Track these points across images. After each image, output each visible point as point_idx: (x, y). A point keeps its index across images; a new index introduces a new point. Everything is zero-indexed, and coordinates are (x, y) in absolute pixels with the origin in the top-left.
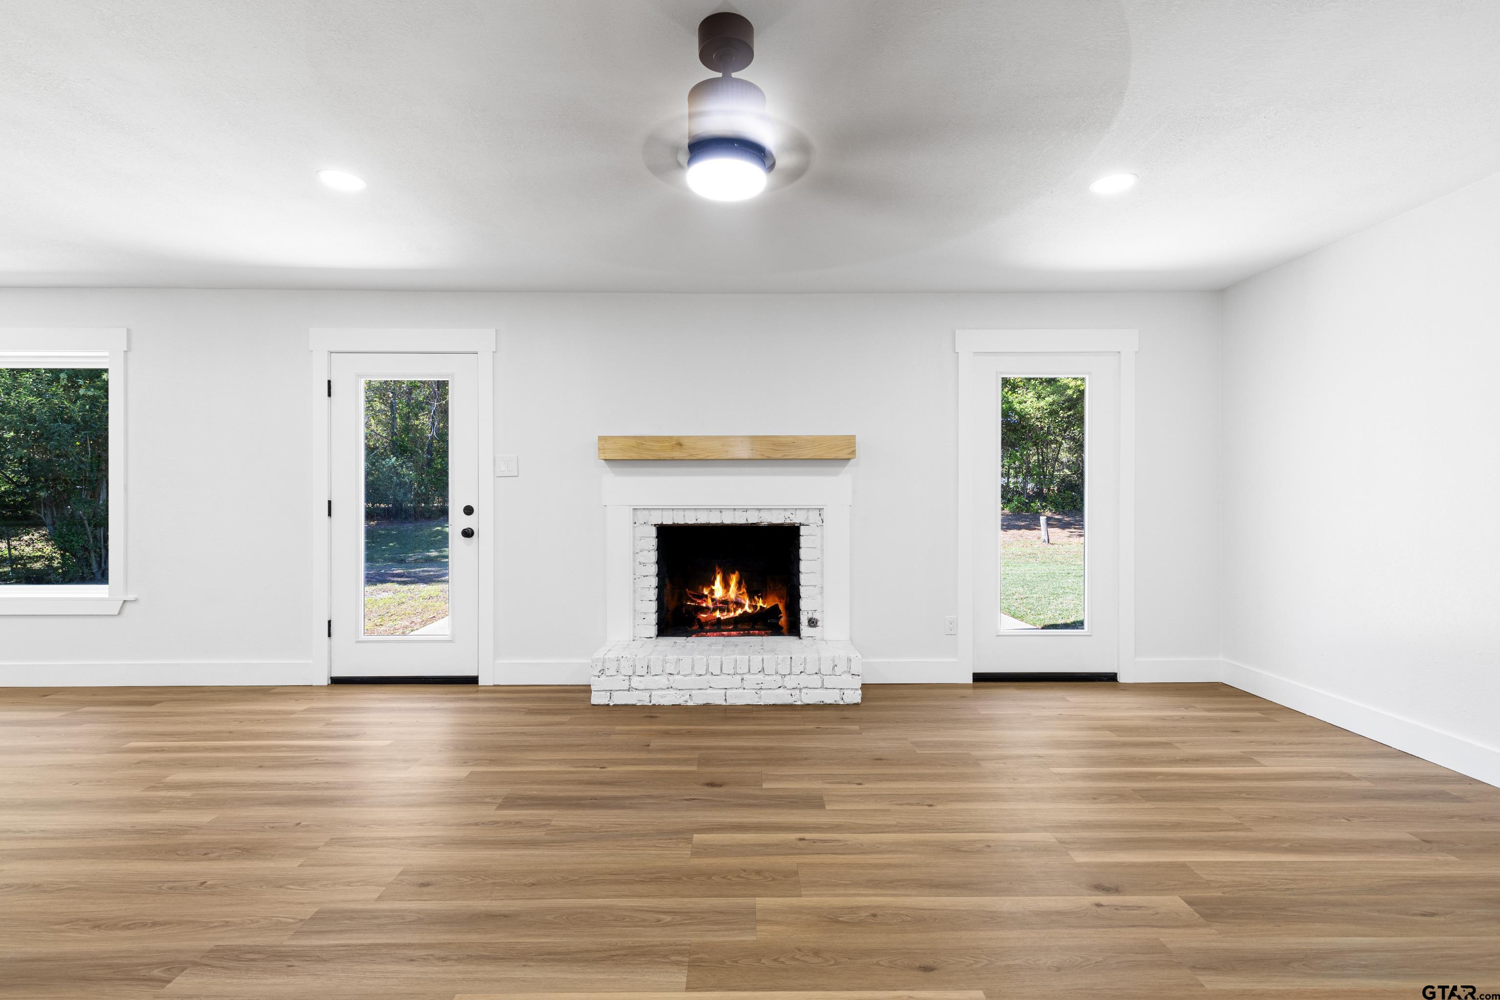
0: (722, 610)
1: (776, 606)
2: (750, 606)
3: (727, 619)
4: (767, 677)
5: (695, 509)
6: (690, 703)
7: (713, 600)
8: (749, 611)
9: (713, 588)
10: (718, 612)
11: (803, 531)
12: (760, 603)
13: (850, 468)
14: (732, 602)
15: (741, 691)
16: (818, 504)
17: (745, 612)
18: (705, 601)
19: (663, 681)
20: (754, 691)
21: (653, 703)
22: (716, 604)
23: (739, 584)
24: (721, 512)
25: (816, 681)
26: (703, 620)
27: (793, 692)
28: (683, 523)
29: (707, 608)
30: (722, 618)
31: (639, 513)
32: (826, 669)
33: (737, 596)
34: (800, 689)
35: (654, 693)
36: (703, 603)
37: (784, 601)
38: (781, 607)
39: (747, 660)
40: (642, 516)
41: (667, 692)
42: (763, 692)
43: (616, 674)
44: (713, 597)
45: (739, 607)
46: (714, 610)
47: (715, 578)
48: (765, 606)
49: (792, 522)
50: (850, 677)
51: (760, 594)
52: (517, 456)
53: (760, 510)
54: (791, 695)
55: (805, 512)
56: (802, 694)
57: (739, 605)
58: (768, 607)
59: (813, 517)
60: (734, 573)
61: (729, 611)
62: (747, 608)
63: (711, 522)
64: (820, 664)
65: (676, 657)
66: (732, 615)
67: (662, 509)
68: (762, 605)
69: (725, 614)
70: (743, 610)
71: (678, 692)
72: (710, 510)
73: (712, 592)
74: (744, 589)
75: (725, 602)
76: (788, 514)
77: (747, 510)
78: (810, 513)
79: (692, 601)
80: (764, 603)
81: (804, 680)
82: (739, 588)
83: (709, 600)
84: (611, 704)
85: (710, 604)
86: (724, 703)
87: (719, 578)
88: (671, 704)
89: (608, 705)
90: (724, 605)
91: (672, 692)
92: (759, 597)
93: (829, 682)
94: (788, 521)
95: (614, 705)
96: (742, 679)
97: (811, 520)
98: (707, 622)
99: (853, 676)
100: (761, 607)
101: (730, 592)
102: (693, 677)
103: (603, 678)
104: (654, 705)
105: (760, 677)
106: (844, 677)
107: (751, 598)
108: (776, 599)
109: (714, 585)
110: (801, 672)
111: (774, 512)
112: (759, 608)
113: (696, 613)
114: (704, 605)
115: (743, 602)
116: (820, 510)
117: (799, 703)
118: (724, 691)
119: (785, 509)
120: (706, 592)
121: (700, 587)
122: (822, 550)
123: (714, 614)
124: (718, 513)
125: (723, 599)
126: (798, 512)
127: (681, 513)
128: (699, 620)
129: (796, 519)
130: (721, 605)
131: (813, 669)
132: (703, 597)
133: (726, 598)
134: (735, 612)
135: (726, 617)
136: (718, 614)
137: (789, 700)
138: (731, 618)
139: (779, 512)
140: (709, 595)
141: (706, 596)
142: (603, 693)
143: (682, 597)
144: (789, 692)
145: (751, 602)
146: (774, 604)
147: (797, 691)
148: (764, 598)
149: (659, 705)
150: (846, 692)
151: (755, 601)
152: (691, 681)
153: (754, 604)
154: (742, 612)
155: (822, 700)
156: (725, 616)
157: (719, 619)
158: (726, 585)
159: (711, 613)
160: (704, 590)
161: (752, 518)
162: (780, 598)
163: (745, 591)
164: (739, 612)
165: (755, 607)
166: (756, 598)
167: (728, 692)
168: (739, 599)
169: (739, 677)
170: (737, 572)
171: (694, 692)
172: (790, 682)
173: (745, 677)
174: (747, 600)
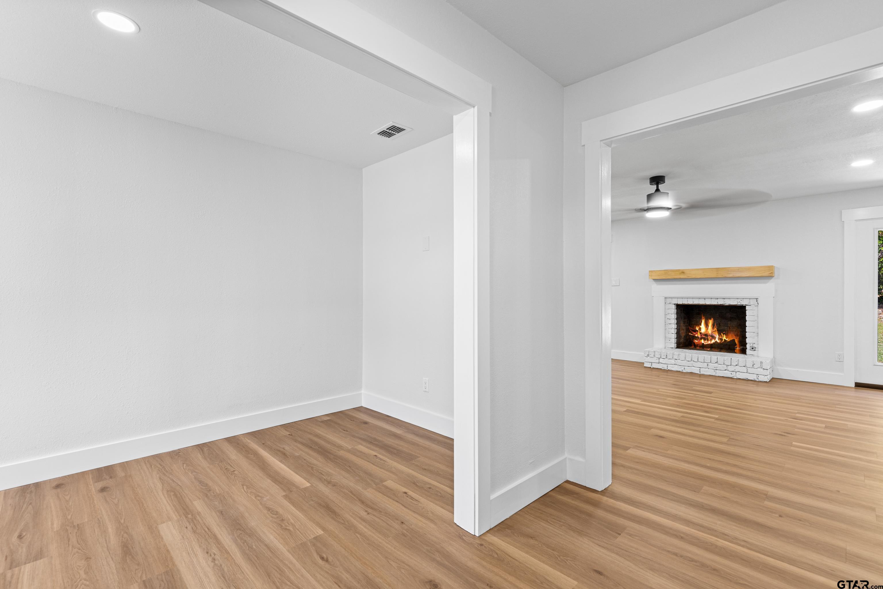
0: (705, 339)
1: (734, 340)
2: (719, 339)
3: (707, 344)
4: (719, 365)
5: (692, 298)
6: (684, 371)
8: (718, 341)
10: (703, 340)
11: (748, 308)
13: (772, 280)
14: (709, 335)
15: (707, 369)
16: (756, 296)
17: (716, 342)
19: (673, 361)
20: (713, 370)
21: (668, 369)
22: (702, 336)
23: (713, 327)
24: (705, 299)
25: (744, 369)
26: (696, 344)
27: (732, 373)
28: (687, 303)
29: (698, 337)
30: (705, 344)
31: (668, 299)
32: (749, 365)
33: (712, 332)
34: (736, 372)
35: (669, 365)
36: (696, 334)
37: (738, 338)
38: (736, 341)
39: (710, 358)
40: (670, 301)
41: (674, 366)
42: (717, 371)
43: (654, 357)
45: (713, 339)
46: (701, 339)
47: (701, 322)
48: (727, 340)
49: (741, 304)
50: (762, 370)
51: (724, 334)
52: (619, 278)
53: (724, 298)
54: (731, 374)
55: (748, 300)
56: (737, 374)
57: (713, 337)
58: (729, 340)
59: (753, 302)
61: (708, 340)
62: (717, 340)
63: (700, 303)
64: (747, 362)
65: (678, 353)
66: (709, 342)
67: (679, 298)
68: (725, 338)
69: (706, 341)
70: (715, 341)
71: (679, 366)
72: (700, 298)
74: (716, 329)
76: (739, 300)
77: (717, 299)
78: (751, 300)
79: (692, 334)
80: (727, 338)
81: (737, 368)
83: (699, 333)
84: (652, 367)
85: (699, 335)
86: (699, 373)
87: (703, 323)
88: (676, 370)
89: (650, 367)
90: (706, 336)
91: (676, 366)
93: (750, 370)
94: (739, 304)
95: (653, 368)
96: (708, 365)
97: (751, 303)
98: (698, 345)
99: (764, 370)
100: (725, 340)
101: (709, 331)
102: (686, 361)
103: (648, 358)
104: (669, 370)
105: (716, 365)
106: (759, 369)
107: (719, 334)
108: (734, 337)
109: (701, 327)
110: (736, 365)
111: (732, 300)
112: (723, 340)
113: (693, 339)
114: (696, 336)
115: (715, 336)
116: (757, 299)
117: (735, 378)
118: (699, 368)
119: (737, 298)
121: (695, 326)
122: (758, 317)
123: (701, 341)
124: (703, 299)
125: (706, 333)
126: (744, 300)
127: (686, 299)
128: (694, 343)
129: (744, 303)
130: (704, 336)
131: (743, 364)
132: (696, 331)
134: (711, 341)
136: (703, 341)
137: (731, 376)
138: (710, 344)
139: (734, 299)
140: (698, 331)
142: (649, 363)
143: (687, 332)
144: (731, 372)
145: (719, 336)
146: (732, 339)
147: (735, 373)
148: (727, 335)
149: (671, 370)
150: (760, 376)
151: (721, 336)
152: (684, 363)
153: (721, 338)
155: (747, 378)
157: (703, 344)
158: (707, 328)
159: (700, 340)
160: (697, 328)
161: (720, 302)
162: (736, 336)
163: (716, 332)
164: (713, 341)
165: (721, 339)
167: (701, 369)
168: (713, 334)
169: (706, 364)
170: (712, 321)
171: (686, 367)
172: (731, 368)
173: (709, 364)
174: (717, 335)
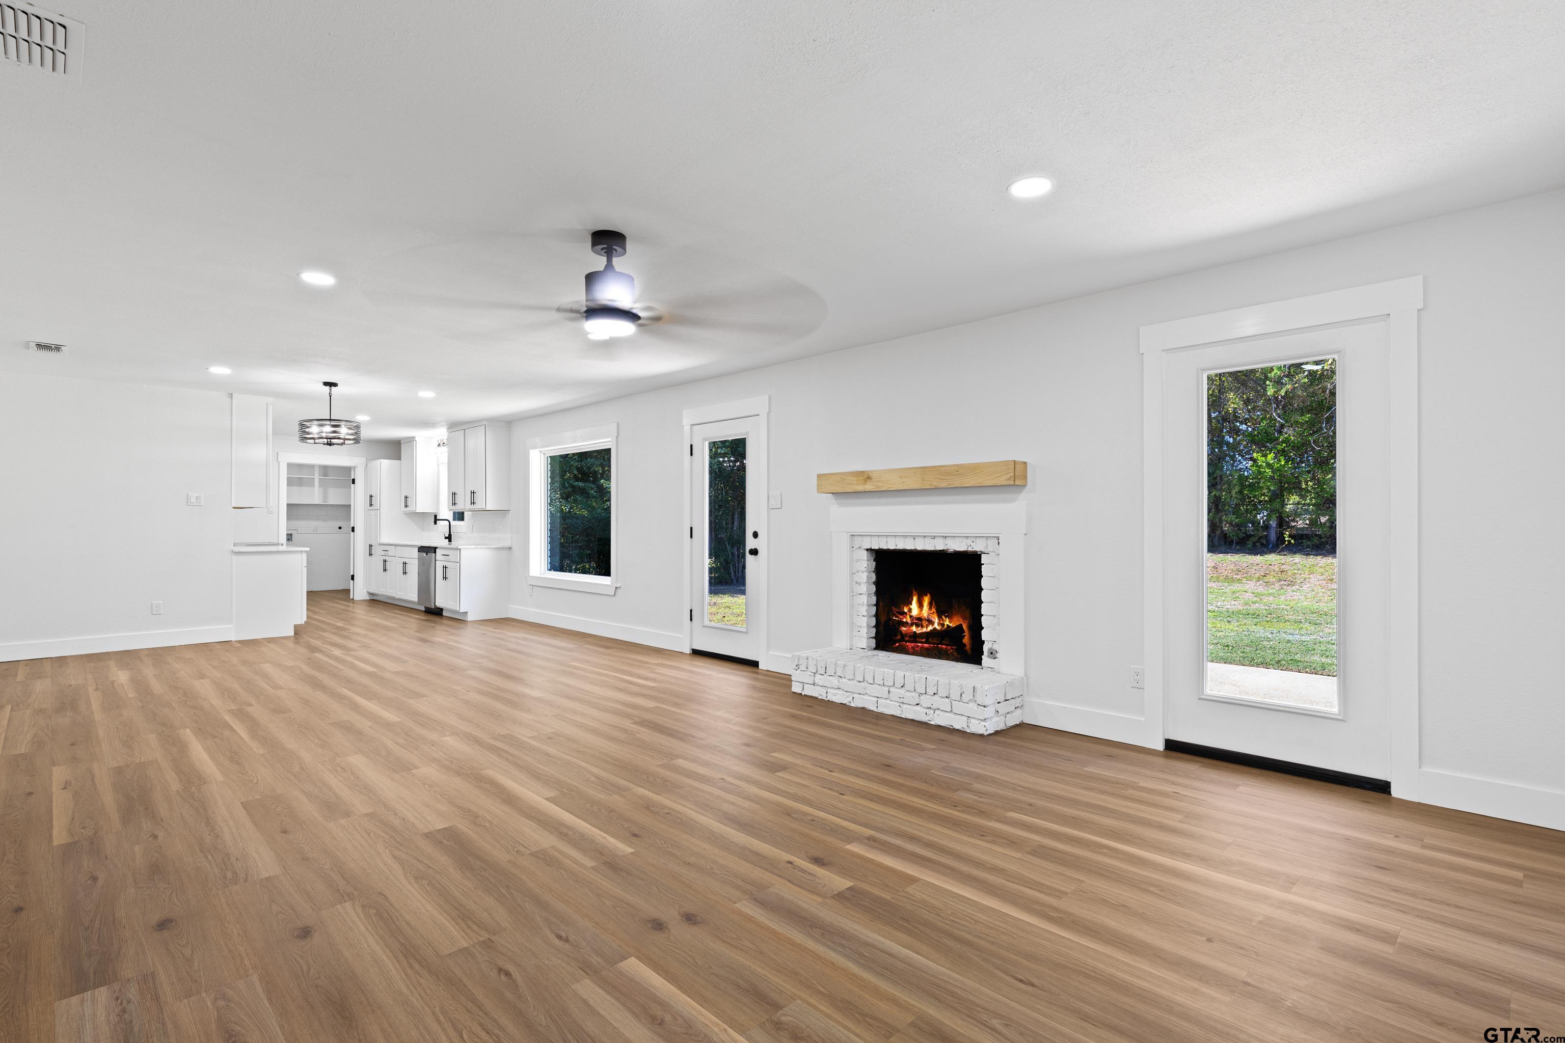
0: (917, 626)
1: (961, 626)
2: (939, 624)
3: (921, 633)
4: (907, 693)
5: (895, 536)
6: (853, 705)
7: (911, 617)
8: (938, 628)
9: (911, 607)
10: (914, 626)
11: (984, 559)
12: (947, 622)
13: (1025, 494)
14: (925, 619)
15: (888, 701)
16: (996, 532)
17: (935, 629)
18: (905, 617)
19: (835, 681)
20: (898, 704)
21: (828, 698)
22: (913, 620)
23: (930, 604)
24: (914, 539)
25: (945, 704)
26: (903, 632)
27: (928, 711)
28: (886, 548)
29: (907, 623)
30: (917, 632)
31: (856, 538)
32: (955, 695)
33: (929, 615)
34: (934, 709)
35: (829, 690)
36: (903, 619)
37: (968, 621)
38: (965, 627)
39: (892, 674)
40: (858, 542)
41: (836, 691)
42: (905, 706)
43: (806, 670)
44: (911, 614)
45: (930, 624)
46: (912, 625)
47: (912, 599)
48: (951, 625)
49: (973, 550)
50: (975, 707)
51: (947, 614)
52: (781, 493)
53: (945, 537)
54: (926, 714)
55: (984, 540)
56: (935, 715)
57: (931, 622)
58: (954, 626)
60: (927, 596)
61: (922, 627)
62: (936, 626)
63: (907, 548)
64: (950, 689)
66: (924, 630)
67: (871, 535)
68: (948, 623)
69: (920, 628)
70: (933, 627)
71: (845, 693)
72: (906, 537)
73: (910, 610)
74: (934, 610)
75: (920, 619)
76: (969, 542)
77: (934, 537)
78: (990, 541)
79: (897, 617)
80: (950, 622)
81: (937, 702)
82: (930, 608)
83: (908, 617)
84: (803, 694)
85: (909, 620)
86: (876, 710)
87: (915, 599)
88: (840, 702)
89: (801, 694)
90: (919, 621)
91: (841, 692)
92: (946, 617)
94: (970, 549)
95: (805, 695)
96: (889, 691)
97: (990, 549)
98: (907, 635)
99: (979, 707)
100: (947, 625)
101: (924, 612)
102: (855, 682)
103: (799, 672)
104: (829, 701)
105: (902, 691)
106: (971, 705)
107: (940, 617)
108: (962, 620)
109: (911, 605)
110: (935, 694)
111: (957, 540)
112: (946, 626)
113: (899, 626)
114: (904, 620)
115: (933, 620)
116: (998, 538)
117: (932, 723)
118: (876, 699)
119: (967, 537)
120: (906, 610)
121: (902, 606)
122: (999, 580)
123: (912, 629)
125: (918, 616)
126: (980, 539)
127: (884, 539)
128: (901, 632)
129: (976, 547)
130: (917, 621)
131: (943, 693)
132: (904, 614)
133: (920, 616)
134: (927, 628)
135: (920, 632)
136: (914, 628)
137: (924, 719)
138: (924, 633)
139: (961, 539)
140: (908, 613)
141: (906, 613)
142: (798, 684)
143: (889, 613)
144: (925, 710)
145: (939, 620)
146: (958, 624)
147: (932, 712)
148: (951, 618)
149: (832, 701)
150: (972, 720)
151: (943, 620)
152: (852, 685)
153: (942, 622)
154: (932, 629)
155: (951, 724)
156: (919, 630)
157: (915, 632)
158: (921, 605)
159: (910, 627)
160: (905, 608)
161: (939, 545)
162: (964, 618)
163: (935, 611)
164: (930, 628)
165: (943, 625)
166: (943, 617)
167: (880, 700)
168: (930, 617)
169: (886, 689)
170: (929, 595)
171: (854, 695)
172: (926, 701)
173: (892, 689)
174: (937, 619)
